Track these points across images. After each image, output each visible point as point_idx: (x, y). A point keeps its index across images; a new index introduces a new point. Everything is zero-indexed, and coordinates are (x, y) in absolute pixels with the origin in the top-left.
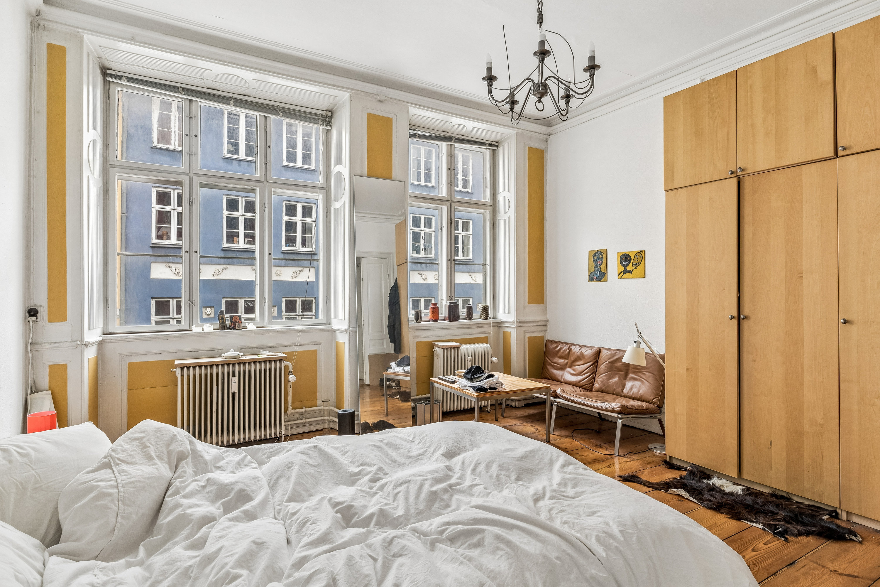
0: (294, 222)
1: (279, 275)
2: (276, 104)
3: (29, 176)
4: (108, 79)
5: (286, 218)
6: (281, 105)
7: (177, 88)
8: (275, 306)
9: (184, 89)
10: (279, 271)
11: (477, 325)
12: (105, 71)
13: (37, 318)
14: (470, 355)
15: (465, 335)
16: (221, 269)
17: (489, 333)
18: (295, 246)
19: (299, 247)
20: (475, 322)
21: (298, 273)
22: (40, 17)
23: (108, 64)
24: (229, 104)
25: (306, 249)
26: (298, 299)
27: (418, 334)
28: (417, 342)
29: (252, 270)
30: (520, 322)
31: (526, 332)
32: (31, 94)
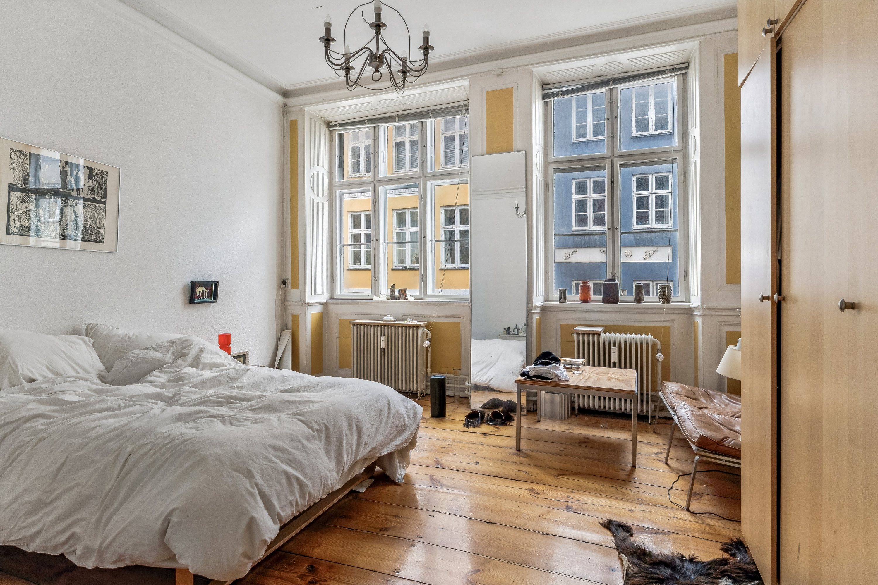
0: (645, 197)
1: (629, 256)
2: (428, 109)
3: (283, 202)
4: (331, 129)
5: (636, 193)
6: (432, 108)
7: (364, 121)
8: (626, 290)
9: (368, 120)
10: (629, 252)
11: (652, 310)
12: (329, 125)
13: (286, 286)
14: (617, 345)
15: (631, 321)
16: (571, 253)
17: (672, 322)
18: (649, 224)
19: (652, 224)
20: (645, 305)
21: (651, 253)
22: (286, 107)
23: (330, 119)
24: (395, 121)
25: (661, 226)
26: (651, 283)
27: (562, 315)
28: (562, 325)
29: (600, 252)
30: (708, 309)
31: (722, 324)
32: (283, 153)
